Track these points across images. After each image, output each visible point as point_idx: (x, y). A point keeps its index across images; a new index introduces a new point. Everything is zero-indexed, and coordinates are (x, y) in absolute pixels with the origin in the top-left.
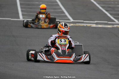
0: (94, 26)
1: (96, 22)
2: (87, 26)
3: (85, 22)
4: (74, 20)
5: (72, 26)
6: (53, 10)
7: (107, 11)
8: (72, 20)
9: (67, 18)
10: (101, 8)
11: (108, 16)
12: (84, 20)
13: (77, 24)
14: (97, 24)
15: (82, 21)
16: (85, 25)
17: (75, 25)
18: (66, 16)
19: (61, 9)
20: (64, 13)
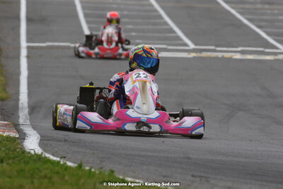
0: (238, 56)
1: (240, 49)
2: (223, 57)
3: (218, 49)
4: (196, 45)
5: (194, 58)
6: (151, 27)
7: (259, 27)
8: (192, 46)
9: (181, 42)
10: (246, 22)
11: (263, 38)
12: (217, 46)
13: (204, 54)
14: (242, 52)
15: (213, 48)
16: (220, 55)
17: (199, 55)
18: (178, 38)
19: (166, 23)
20: (174, 32)
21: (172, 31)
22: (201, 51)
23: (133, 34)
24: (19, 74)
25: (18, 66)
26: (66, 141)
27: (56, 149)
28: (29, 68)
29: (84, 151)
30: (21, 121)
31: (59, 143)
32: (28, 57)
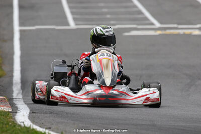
0: (197, 32)
1: (198, 26)
2: (184, 34)
3: (180, 26)
4: (161, 23)
5: (160, 35)
8: (158, 25)
9: (147, 22)
12: (179, 24)
13: (168, 32)
14: (200, 29)
15: (175, 26)
16: (181, 32)
17: (164, 32)
18: (146, 19)
20: (142, 13)
21: (140, 13)
22: (165, 29)
23: (108, 16)
24: (13, 54)
25: (12, 48)
26: (51, 113)
27: (43, 121)
28: (22, 49)
29: (66, 121)
30: (15, 95)
31: (46, 115)
32: (21, 39)
